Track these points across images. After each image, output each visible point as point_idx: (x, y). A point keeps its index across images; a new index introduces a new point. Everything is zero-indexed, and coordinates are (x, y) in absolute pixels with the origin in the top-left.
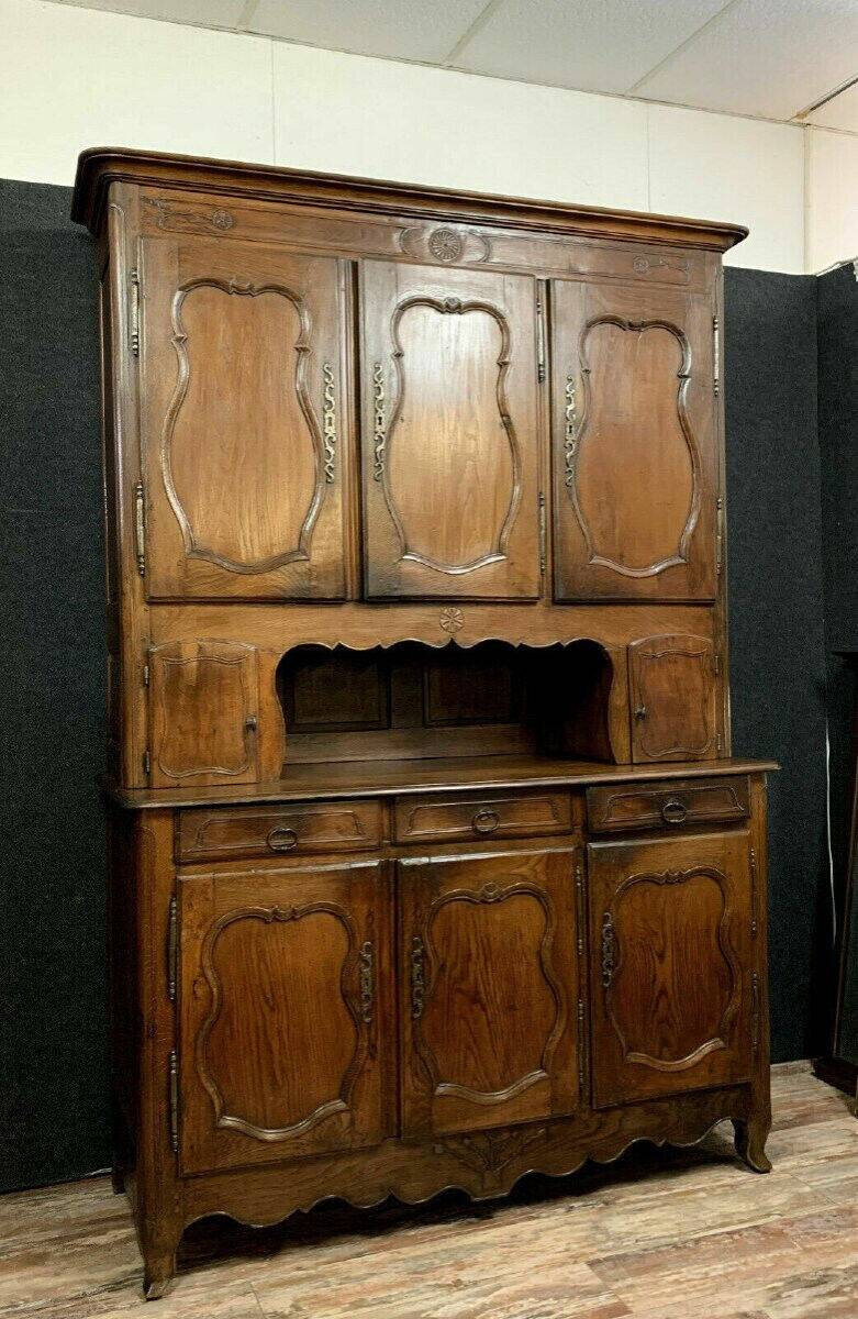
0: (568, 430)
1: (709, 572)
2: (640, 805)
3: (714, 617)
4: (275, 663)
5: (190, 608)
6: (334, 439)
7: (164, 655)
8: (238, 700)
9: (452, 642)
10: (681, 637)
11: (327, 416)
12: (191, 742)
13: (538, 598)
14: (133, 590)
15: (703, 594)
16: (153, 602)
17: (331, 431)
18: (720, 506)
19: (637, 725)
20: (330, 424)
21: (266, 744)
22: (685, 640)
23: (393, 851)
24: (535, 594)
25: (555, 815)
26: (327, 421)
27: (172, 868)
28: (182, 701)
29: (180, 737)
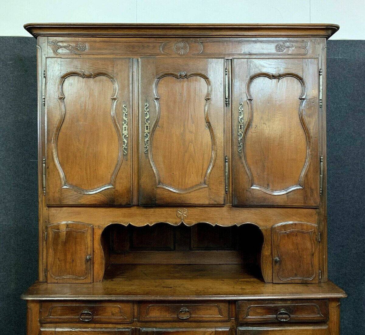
0: (240, 127)
1: (315, 192)
2: (264, 311)
3: (319, 214)
4: (100, 232)
5: (65, 208)
6: (127, 136)
7: (52, 228)
8: (83, 247)
9: (182, 224)
10: (299, 224)
11: (124, 127)
12: (63, 264)
13: (224, 204)
14: (42, 201)
15: (312, 203)
16: (49, 206)
17: (125, 133)
18: (322, 160)
19: (275, 265)
20: (125, 130)
21: (96, 266)
22: (302, 225)
23: (139, 324)
24: (223, 203)
25: (220, 313)
26: (124, 129)
27: (39, 324)
28: (60, 247)
29: (58, 262)
